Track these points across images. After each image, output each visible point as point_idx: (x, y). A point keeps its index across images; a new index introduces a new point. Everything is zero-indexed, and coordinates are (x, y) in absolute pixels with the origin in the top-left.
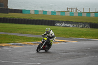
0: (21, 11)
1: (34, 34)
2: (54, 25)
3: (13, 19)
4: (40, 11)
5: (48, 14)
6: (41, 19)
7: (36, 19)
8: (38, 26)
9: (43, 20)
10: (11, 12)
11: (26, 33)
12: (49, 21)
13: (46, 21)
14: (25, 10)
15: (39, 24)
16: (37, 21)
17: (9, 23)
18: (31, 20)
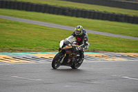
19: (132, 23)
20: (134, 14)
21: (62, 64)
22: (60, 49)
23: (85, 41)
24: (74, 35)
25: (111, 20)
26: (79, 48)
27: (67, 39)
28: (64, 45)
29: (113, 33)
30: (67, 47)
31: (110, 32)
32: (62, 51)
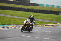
0: (38, 5)
1: (46, 19)
2: (58, 14)
3: (33, 10)
4: (50, 5)
5: (55, 7)
6: (50, 10)
7: (47, 10)
8: (48, 14)
9: (51, 11)
10: (32, 5)
11: (41, 19)
12: (55, 12)
13: (53, 11)
14: (40, 4)
15: (49, 14)
16: (47, 11)
17: (30, 12)
18: (44, 11)
19: (26, 12)
20: (27, 8)
21: (25, 30)
22: (24, 24)
23: (34, 21)
24: (30, 18)
25: (17, 11)
26: (32, 23)
27: (27, 20)
28: (26, 22)
29: (18, 16)
30: (27, 23)
31: (17, 16)
32: (25, 25)
